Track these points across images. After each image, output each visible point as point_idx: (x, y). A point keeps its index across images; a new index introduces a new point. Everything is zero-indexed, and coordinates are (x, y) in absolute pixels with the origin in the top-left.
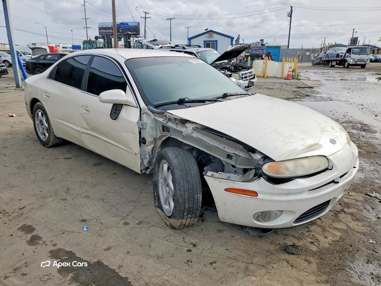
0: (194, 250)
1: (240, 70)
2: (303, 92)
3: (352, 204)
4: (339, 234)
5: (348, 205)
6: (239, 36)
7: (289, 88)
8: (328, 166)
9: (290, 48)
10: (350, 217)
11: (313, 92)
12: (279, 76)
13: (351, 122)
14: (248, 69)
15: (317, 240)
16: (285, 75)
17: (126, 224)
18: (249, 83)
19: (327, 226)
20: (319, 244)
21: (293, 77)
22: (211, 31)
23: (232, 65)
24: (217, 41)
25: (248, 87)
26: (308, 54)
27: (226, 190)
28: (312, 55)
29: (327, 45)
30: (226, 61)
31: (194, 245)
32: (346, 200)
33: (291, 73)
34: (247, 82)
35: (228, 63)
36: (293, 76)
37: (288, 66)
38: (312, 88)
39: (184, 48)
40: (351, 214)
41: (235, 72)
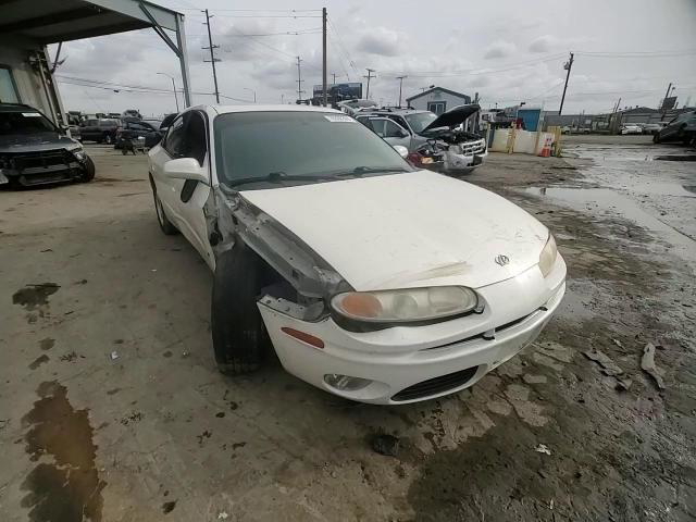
0: (230, 416)
1: (464, 141)
2: (558, 174)
3: (545, 367)
4: (487, 424)
5: (536, 368)
6: (477, 94)
7: (538, 168)
8: (476, 306)
9: (562, 114)
10: (527, 391)
11: (573, 176)
12: (531, 151)
13: (614, 222)
14: (477, 139)
15: (442, 430)
16: (539, 151)
17: (168, 355)
18: (475, 158)
19: (475, 405)
20: (440, 440)
21: (552, 154)
22: (438, 88)
23: (454, 134)
24: (445, 103)
25: (472, 165)
26: (588, 122)
27: (283, 329)
28: (594, 124)
29: (623, 109)
30: (447, 128)
31: (234, 407)
32: (537, 358)
33: (549, 148)
34: (472, 157)
35: (448, 131)
36: (553, 152)
37: (545, 139)
38: (574, 169)
39: (390, 111)
40: (534, 387)
41: (456, 143)
